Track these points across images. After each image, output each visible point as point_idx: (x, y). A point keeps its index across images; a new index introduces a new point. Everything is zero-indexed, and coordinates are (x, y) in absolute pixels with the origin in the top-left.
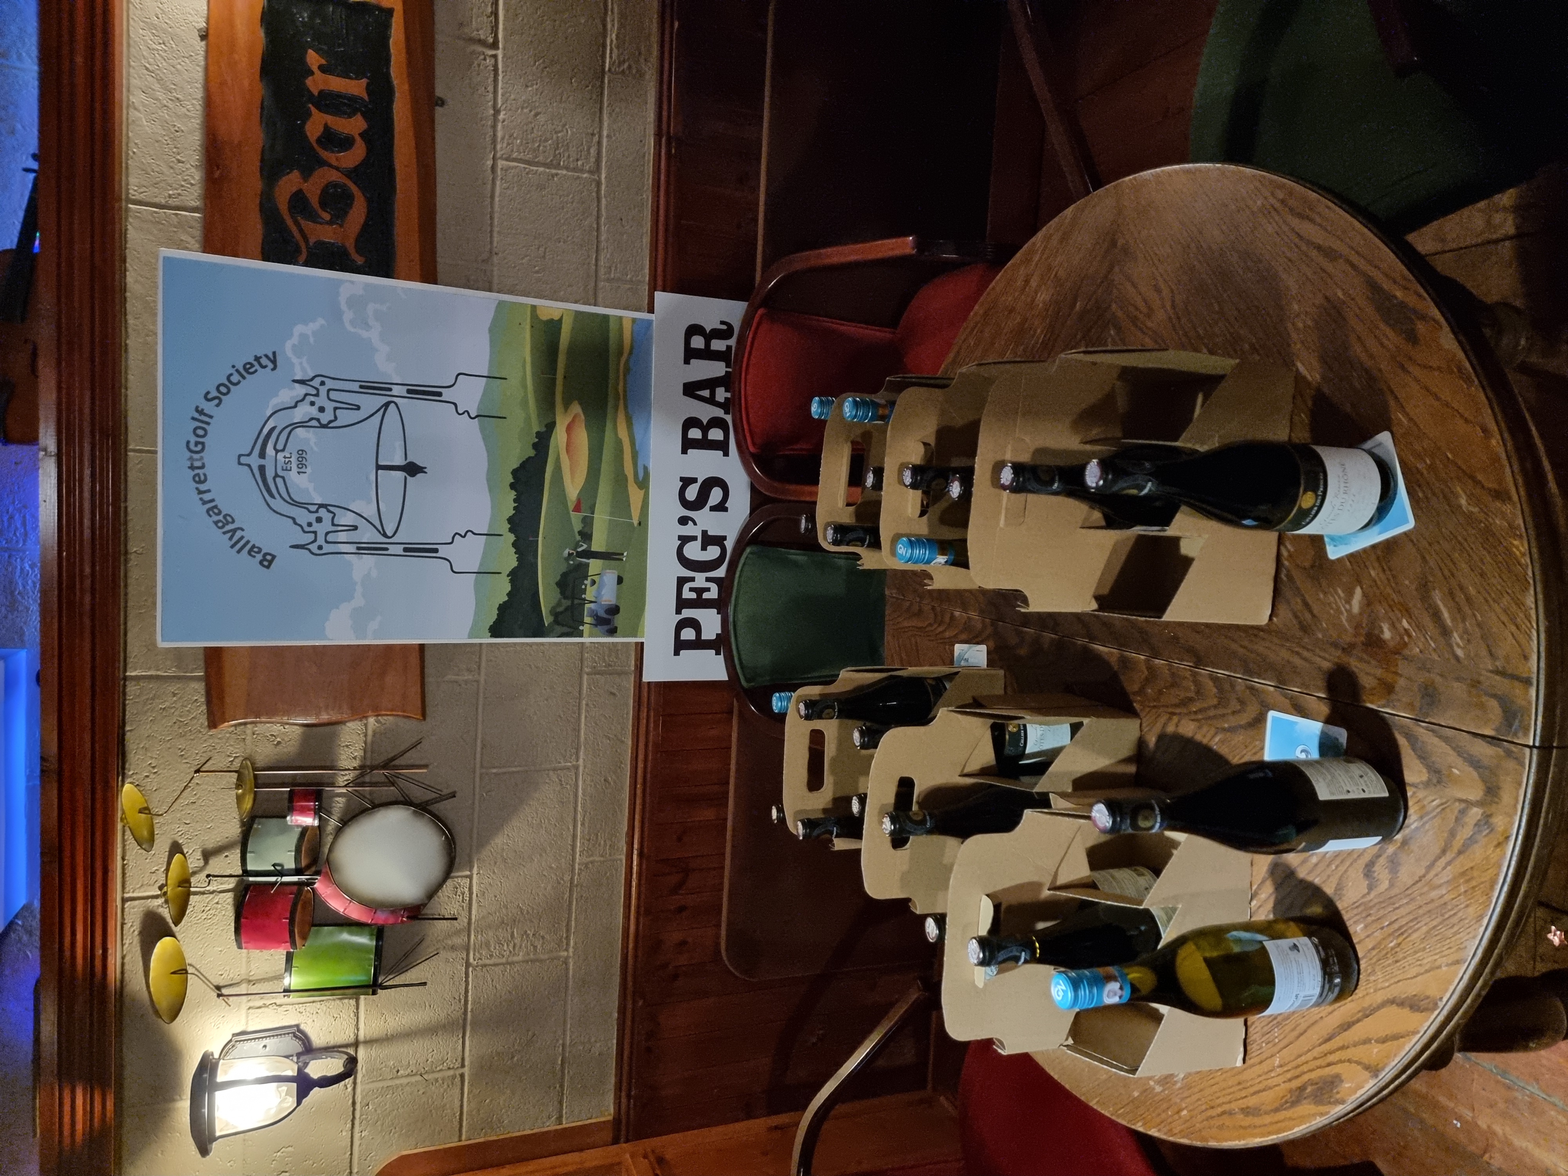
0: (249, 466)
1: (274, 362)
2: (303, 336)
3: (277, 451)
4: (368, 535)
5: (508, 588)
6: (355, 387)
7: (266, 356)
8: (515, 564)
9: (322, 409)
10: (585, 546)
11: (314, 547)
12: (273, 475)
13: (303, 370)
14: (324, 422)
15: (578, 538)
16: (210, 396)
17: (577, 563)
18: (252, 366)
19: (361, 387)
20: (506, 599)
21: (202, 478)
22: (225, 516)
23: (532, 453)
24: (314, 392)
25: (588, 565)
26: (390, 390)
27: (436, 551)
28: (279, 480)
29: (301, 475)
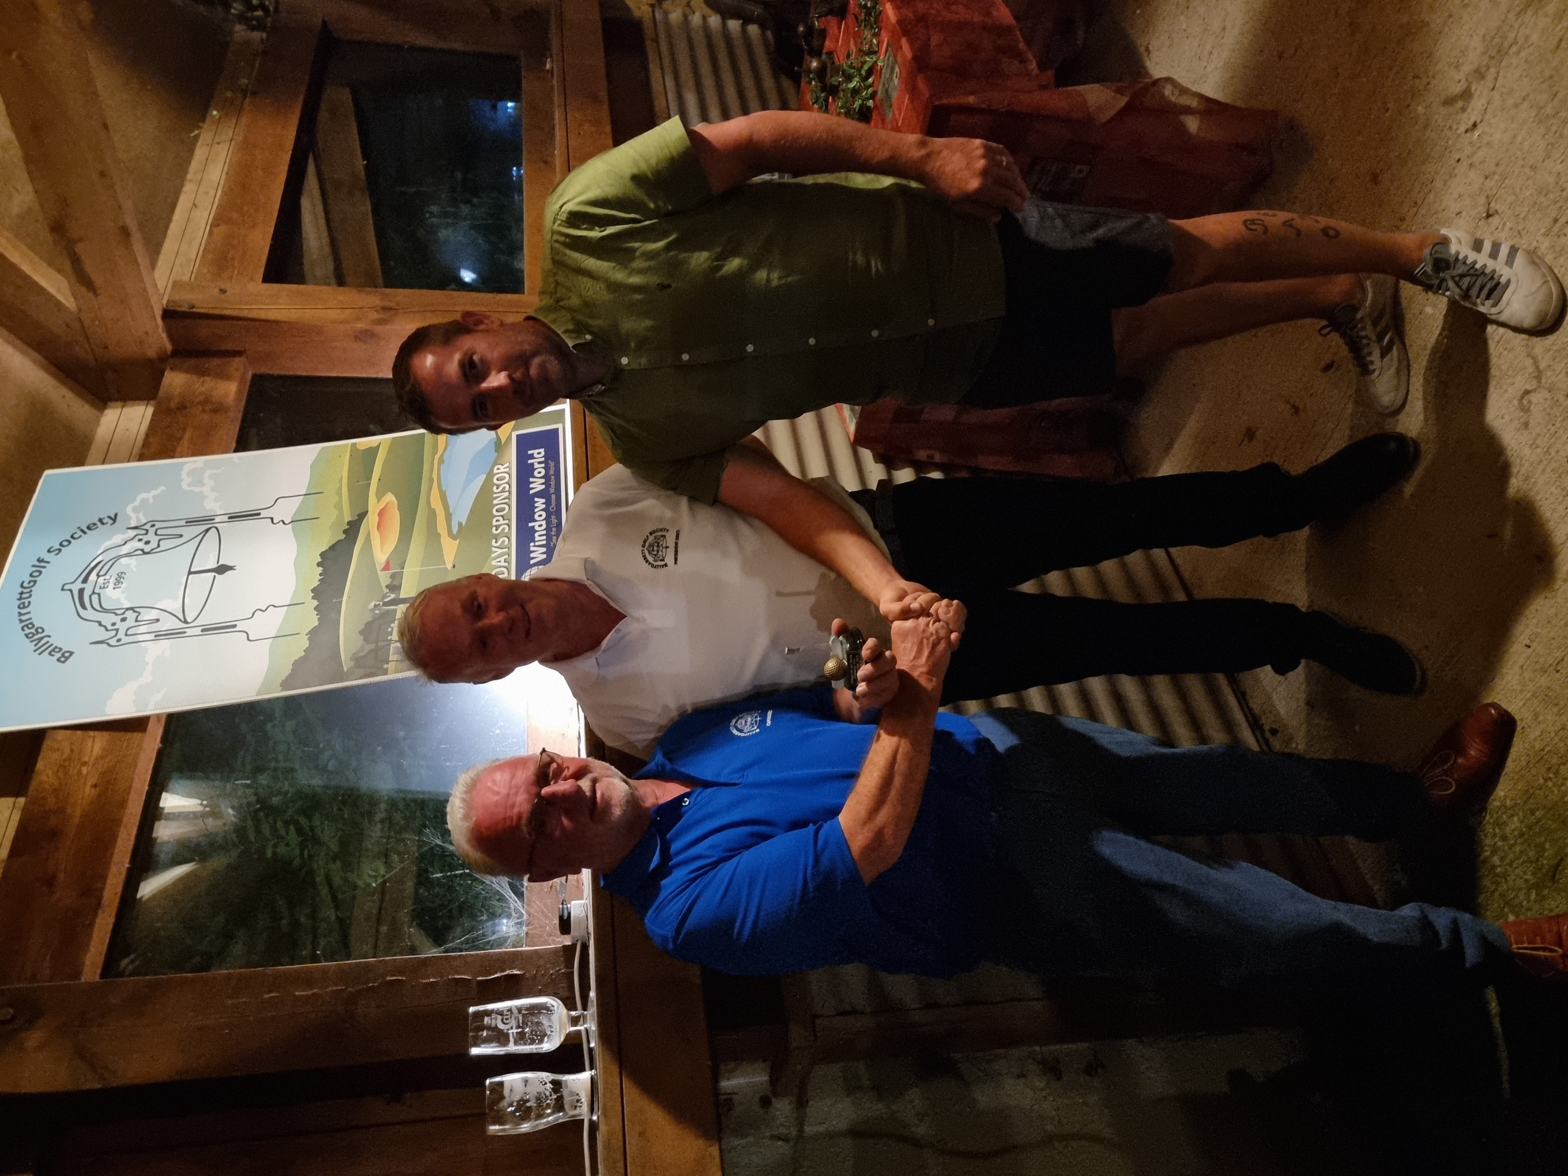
0: (71, 591)
1: (114, 520)
2: (144, 501)
3: (98, 576)
4: (169, 624)
5: (306, 644)
6: (183, 523)
7: (109, 517)
8: (316, 623)
9: (147, 543)
10: (393, 596)
11: (113, 641)
12: (91, 593)
13: (138, 519)
14: (146, 550)
15: (386, 590)
16: (52, 550)
17: (382, 611)
18: (95, 525)
19: (186, 522)
20: (303, 653)
21: (26, 604)
22: (36, 630)
23: (343, 536)
24: (145, 532)
25: (396, 610)
26: (214, 519)
27: (235, 626)
28: (95, 598)
29: (116, 589)
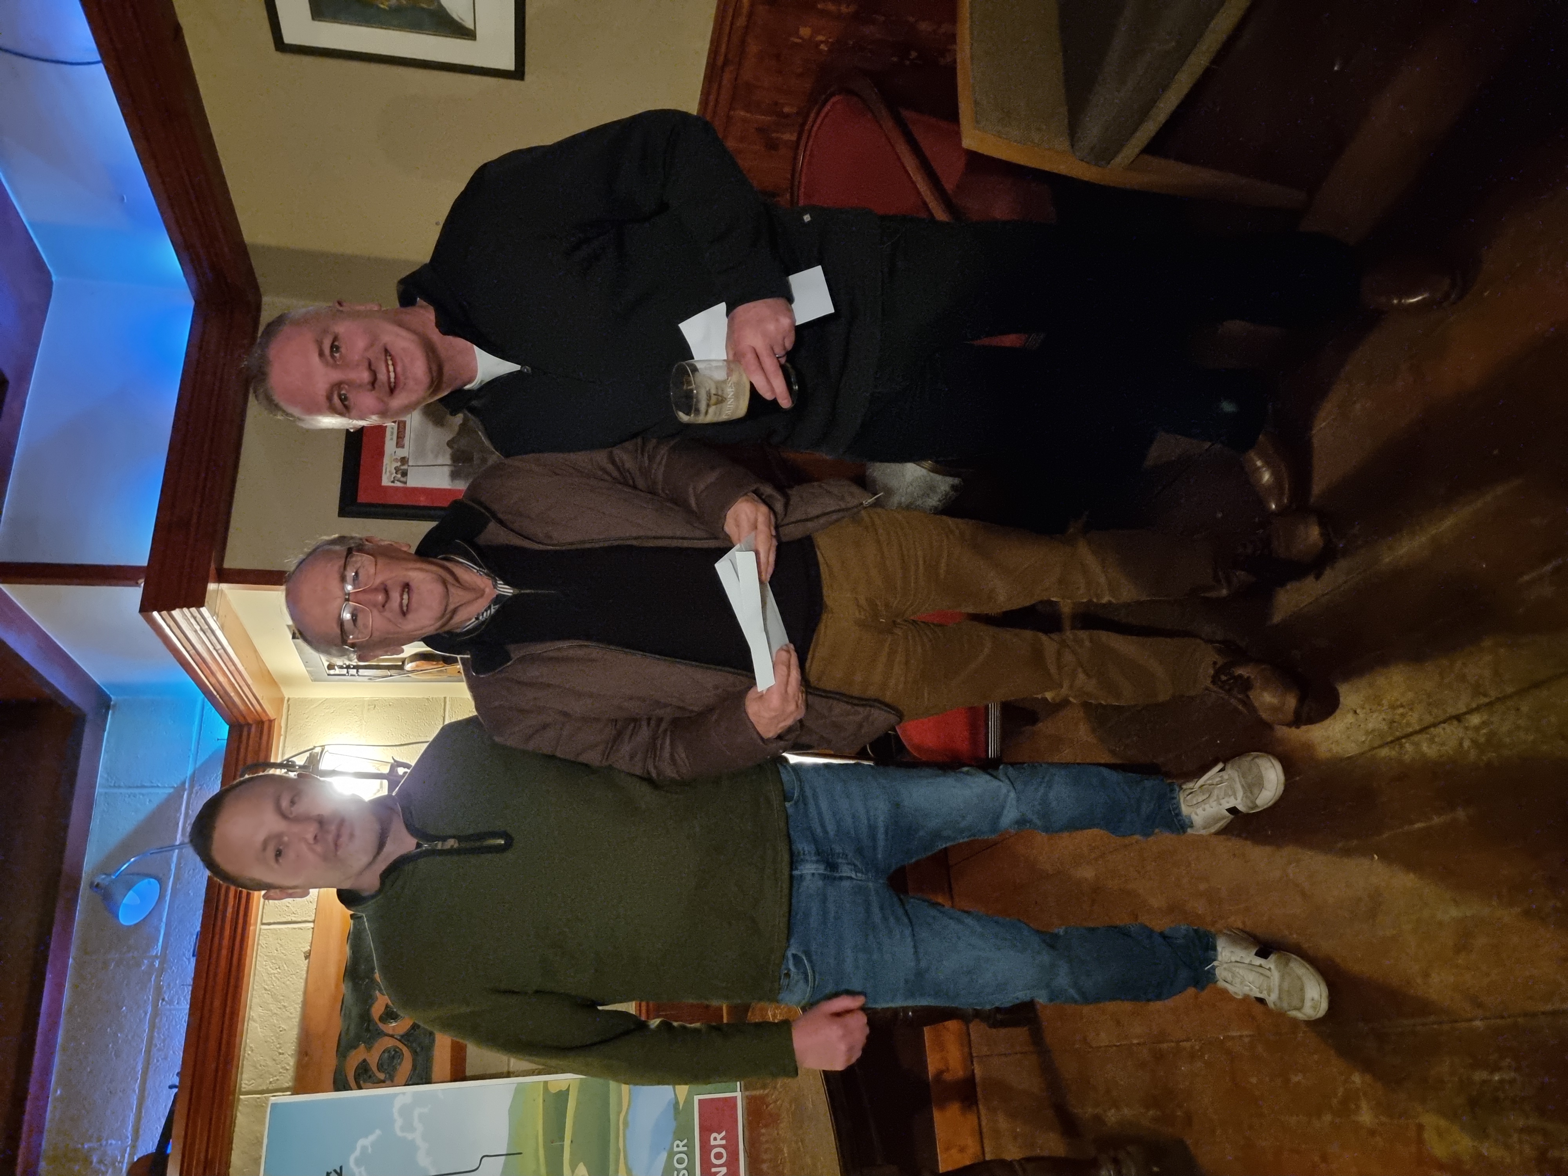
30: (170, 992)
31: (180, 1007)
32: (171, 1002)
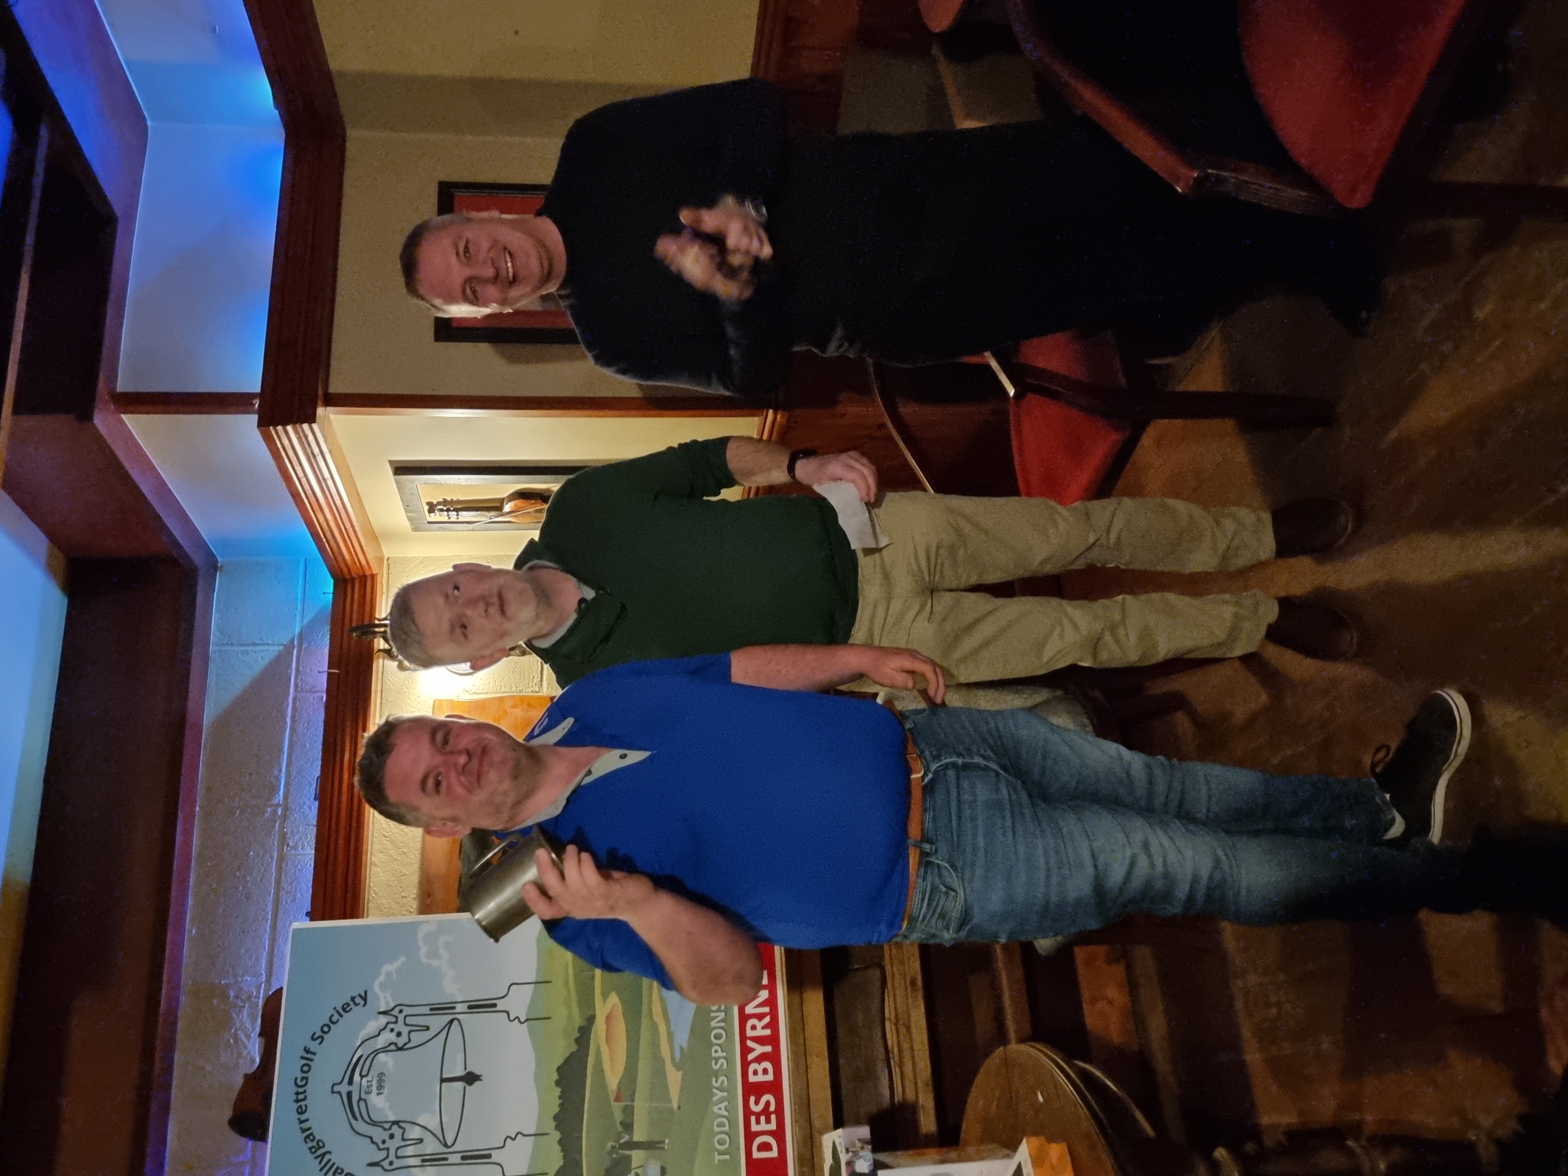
0: (339, 1093)
1: (365, 999)
2: (388, 974)
3: (362, 1077)
4: (431, 1147)
6: (428, 1009)
7: (360, 996)
8: (561, 1163)
9: (399, 1034)
10: (626, 1138)
11: (386, 1164)
12: (358, 1098)
13: (387, 1003)
14: (400, 1045)
15: (620, 1129)
16: (315, 1036)
17: (620, 1156)
18: (348, 1005)
19: (431, 1009)
21: (304, 1109)
22: (318, 1143)
23: (575, 1048)
24: (394, 1019)
25: (630, 1157)
26: (455, 1008)
27: (490, 1156)
28: (362, 1104)
29: (380, 1096)
30: (294, 839)
31: (304, 853)
32: (295, 847)
